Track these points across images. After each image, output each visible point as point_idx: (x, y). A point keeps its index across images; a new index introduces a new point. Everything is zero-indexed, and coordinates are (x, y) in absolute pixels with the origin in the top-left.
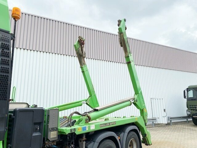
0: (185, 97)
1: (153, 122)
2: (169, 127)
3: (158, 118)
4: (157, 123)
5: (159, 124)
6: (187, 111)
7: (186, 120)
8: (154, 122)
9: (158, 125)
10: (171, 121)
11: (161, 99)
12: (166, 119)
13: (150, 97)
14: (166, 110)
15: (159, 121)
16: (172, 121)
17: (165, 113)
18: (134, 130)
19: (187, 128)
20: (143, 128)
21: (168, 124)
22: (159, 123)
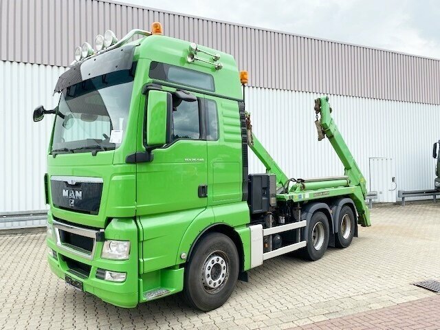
0: (435, 156)
1: (370, 200)
2: (399, 208)
3: (381, 193)
4: (377, 201)
5: (381, 203)
6: (436, 181)
7: (432, 197)
8: (373, 200)
9: (380, 205)
10: (403, 198)
11: (389, 160)
12: (395, 194)
13: (368, 157)
14: (396, 180)
15: (381, 199)
16: (406, 199)
17: (394, 184)
18: (349, 205)
19: (431, 209)
20: (360, 202)
21: (397, 204)
22: (381, 201)
